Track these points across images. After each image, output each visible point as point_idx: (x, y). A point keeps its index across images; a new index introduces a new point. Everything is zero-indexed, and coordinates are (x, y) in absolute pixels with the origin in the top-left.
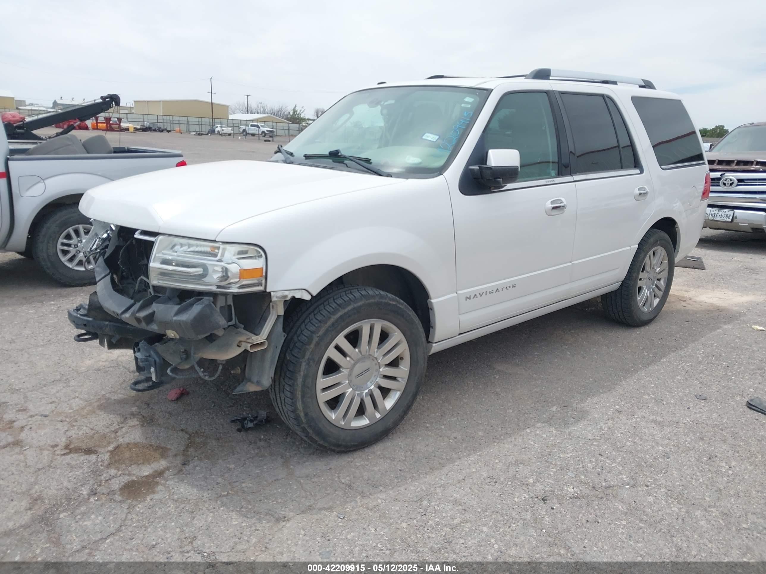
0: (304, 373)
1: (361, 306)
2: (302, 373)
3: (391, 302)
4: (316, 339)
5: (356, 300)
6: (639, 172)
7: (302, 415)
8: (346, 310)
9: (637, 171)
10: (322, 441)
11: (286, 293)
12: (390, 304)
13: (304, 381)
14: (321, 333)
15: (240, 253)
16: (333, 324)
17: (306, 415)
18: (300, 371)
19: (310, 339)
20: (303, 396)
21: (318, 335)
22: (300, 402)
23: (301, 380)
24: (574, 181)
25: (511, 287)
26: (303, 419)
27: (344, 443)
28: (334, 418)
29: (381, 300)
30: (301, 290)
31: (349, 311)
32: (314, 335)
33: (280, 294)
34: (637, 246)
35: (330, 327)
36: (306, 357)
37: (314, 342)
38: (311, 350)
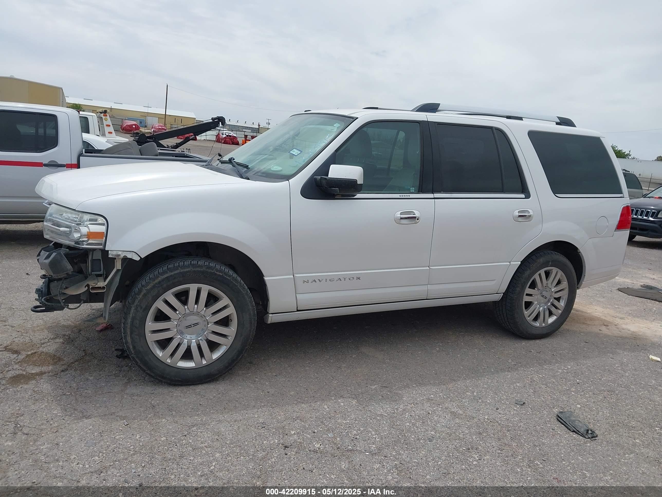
0: (132, 315)
1: (187, 272)
2: (131, 315)
3: (218, 273)
4: (144, 291)
5: (184, 267)
6: (524, 197)
7: (131, 347)
8: (172, 273)
9: (523, 196)
10: (149, 371)
11: (120, 253)
12: (216, 274)
13: (132, 322)
14: (149, 287)
15: (90, 220)
16: (160, 282)
17: (134, 347)
18: (130, 314)
19: (140, 291)
20: (131, 333)
21: (146, 288)
22: (129, 337)
23: (130, 320)
24: (434, 198)
25: (355, 278)
26: (132, 350)
27: (168, 377)
28: (161, 356)
29: (207, 270)
30: (131, 253)
31: (175, 274)
32: (143, 288)
33: (115, 253)
34: (520, 263)
35: (156, 284)
36: (135, 304)
37: (142, 294)
38: (139, 299)
